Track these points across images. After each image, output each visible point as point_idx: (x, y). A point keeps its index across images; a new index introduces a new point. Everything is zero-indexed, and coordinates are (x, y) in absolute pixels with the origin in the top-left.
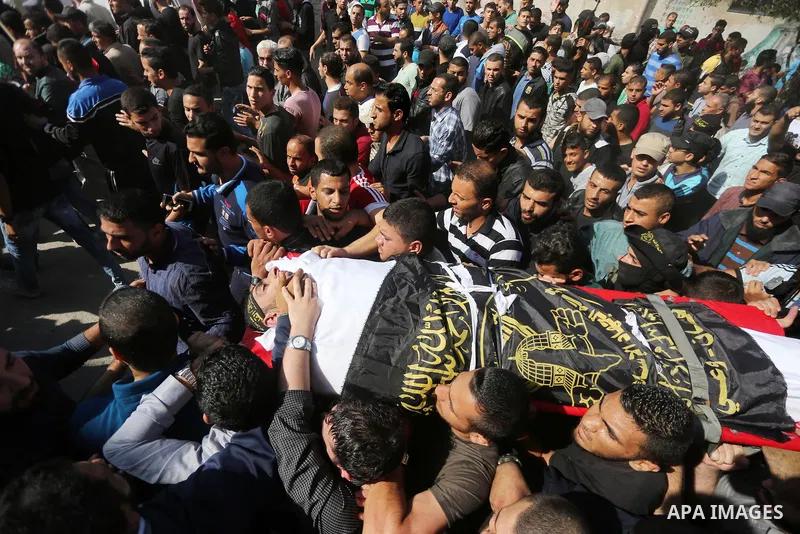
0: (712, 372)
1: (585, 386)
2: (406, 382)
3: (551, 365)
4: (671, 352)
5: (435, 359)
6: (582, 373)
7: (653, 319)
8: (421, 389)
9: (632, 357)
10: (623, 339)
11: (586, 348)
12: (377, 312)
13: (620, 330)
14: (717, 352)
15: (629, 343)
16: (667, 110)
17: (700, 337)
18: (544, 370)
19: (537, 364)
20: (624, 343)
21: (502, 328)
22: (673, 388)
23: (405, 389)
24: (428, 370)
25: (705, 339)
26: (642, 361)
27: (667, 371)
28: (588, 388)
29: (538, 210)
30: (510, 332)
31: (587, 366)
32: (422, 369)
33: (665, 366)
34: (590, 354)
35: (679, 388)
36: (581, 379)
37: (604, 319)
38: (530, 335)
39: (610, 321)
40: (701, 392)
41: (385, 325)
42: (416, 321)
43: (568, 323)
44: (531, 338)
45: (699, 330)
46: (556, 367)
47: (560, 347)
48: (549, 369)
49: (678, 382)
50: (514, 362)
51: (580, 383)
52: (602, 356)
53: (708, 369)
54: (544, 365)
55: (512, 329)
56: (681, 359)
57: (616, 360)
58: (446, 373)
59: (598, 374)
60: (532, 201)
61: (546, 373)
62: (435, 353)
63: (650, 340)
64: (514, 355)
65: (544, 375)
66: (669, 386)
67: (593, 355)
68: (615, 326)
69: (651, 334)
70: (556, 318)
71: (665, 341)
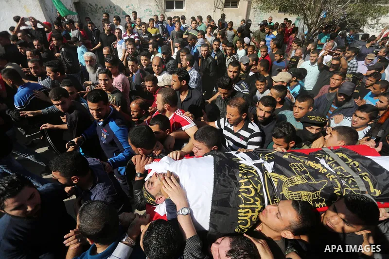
0: (364, 178)
1: (316, 198)
2: (239, 214)
3: (299, 192)
4: (344, 173)
5: (250, 201)
6: (314, 192)
7: (331, 159)
8: (246, 216)
9: (331, 180)
10: (324, 171)
11: (311, 180)
12: (217, 183)
13: (321, 168)
14: (361, 169)
15: (327, 173)
16: (278, 58)
17: (352, 164)
18: (297, 195)
19: (293, 193)
20: (325, 174)
21: (272, 179)
22: (352, 189)
23: (239, 218)
24: (249, 206)
25: (354, 164)
26: (336, 180)
27: (347, 182)
28: (318, 198)
29: (267, 115)
30: (277, 180)
31: (315, 189)
32: (246, 206)
33: (346, 180)
34: (314, 183)
35: (355, 189)
36: (314, 195)
37: (312, 164)
38: (286, 180)
39: (315, 164)
40: (363, 189)
41: (223, 188)
42: (236, 183)
43: (299, 170)
44: (287, 181)
45: (350, 160)
46: (302, 192)
47: (301, 182)
48: (299, 194)
49: (353, 186)
50: (283, 194)
51: (314, 197)
52: (319, 182)
53: (361, 177)
54: (296, 193)
55: (277, 179)
56: (350, 175)
57: (325, 182)
58: (257, 206)
59: (320, 191)
60: (264, 111)
61: (299, 196)
62: (250, 197)
63: (334, 169)
64: (282, 191)
65: (298, 197)
66: (350, 189)
67: (316, 183)
68: (318, 166)
69: (333, 167)
70: (293, 168)
71: (340, 168)
